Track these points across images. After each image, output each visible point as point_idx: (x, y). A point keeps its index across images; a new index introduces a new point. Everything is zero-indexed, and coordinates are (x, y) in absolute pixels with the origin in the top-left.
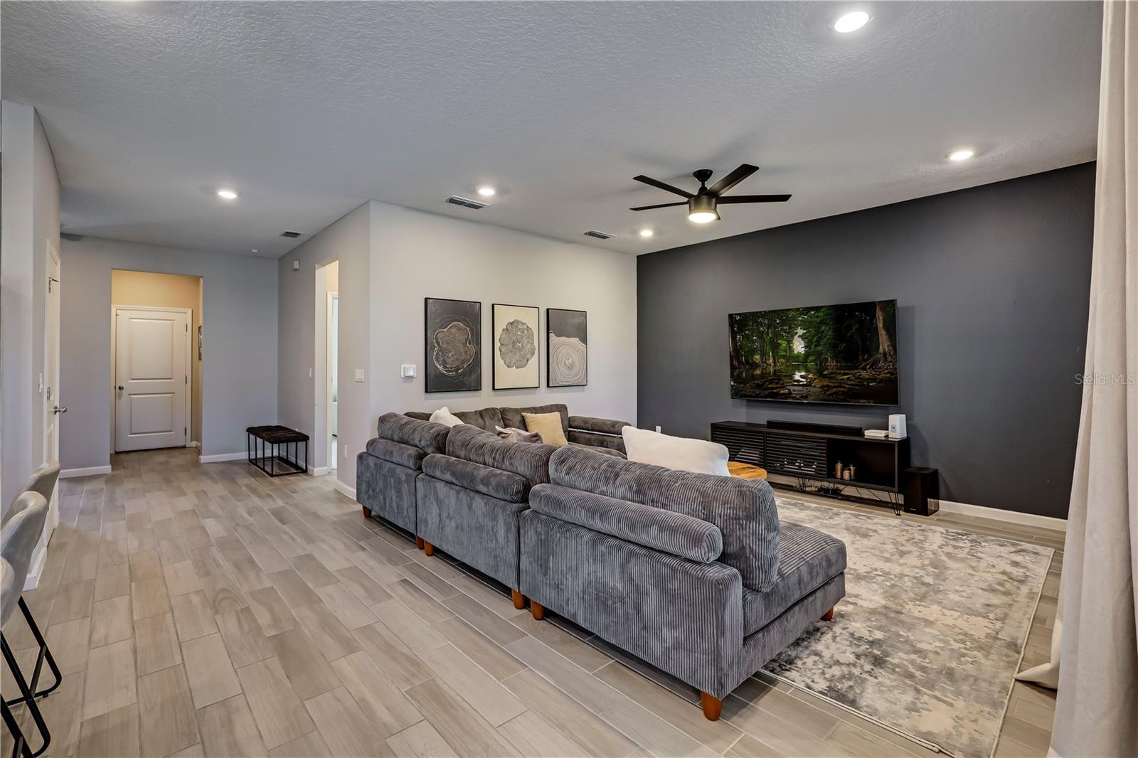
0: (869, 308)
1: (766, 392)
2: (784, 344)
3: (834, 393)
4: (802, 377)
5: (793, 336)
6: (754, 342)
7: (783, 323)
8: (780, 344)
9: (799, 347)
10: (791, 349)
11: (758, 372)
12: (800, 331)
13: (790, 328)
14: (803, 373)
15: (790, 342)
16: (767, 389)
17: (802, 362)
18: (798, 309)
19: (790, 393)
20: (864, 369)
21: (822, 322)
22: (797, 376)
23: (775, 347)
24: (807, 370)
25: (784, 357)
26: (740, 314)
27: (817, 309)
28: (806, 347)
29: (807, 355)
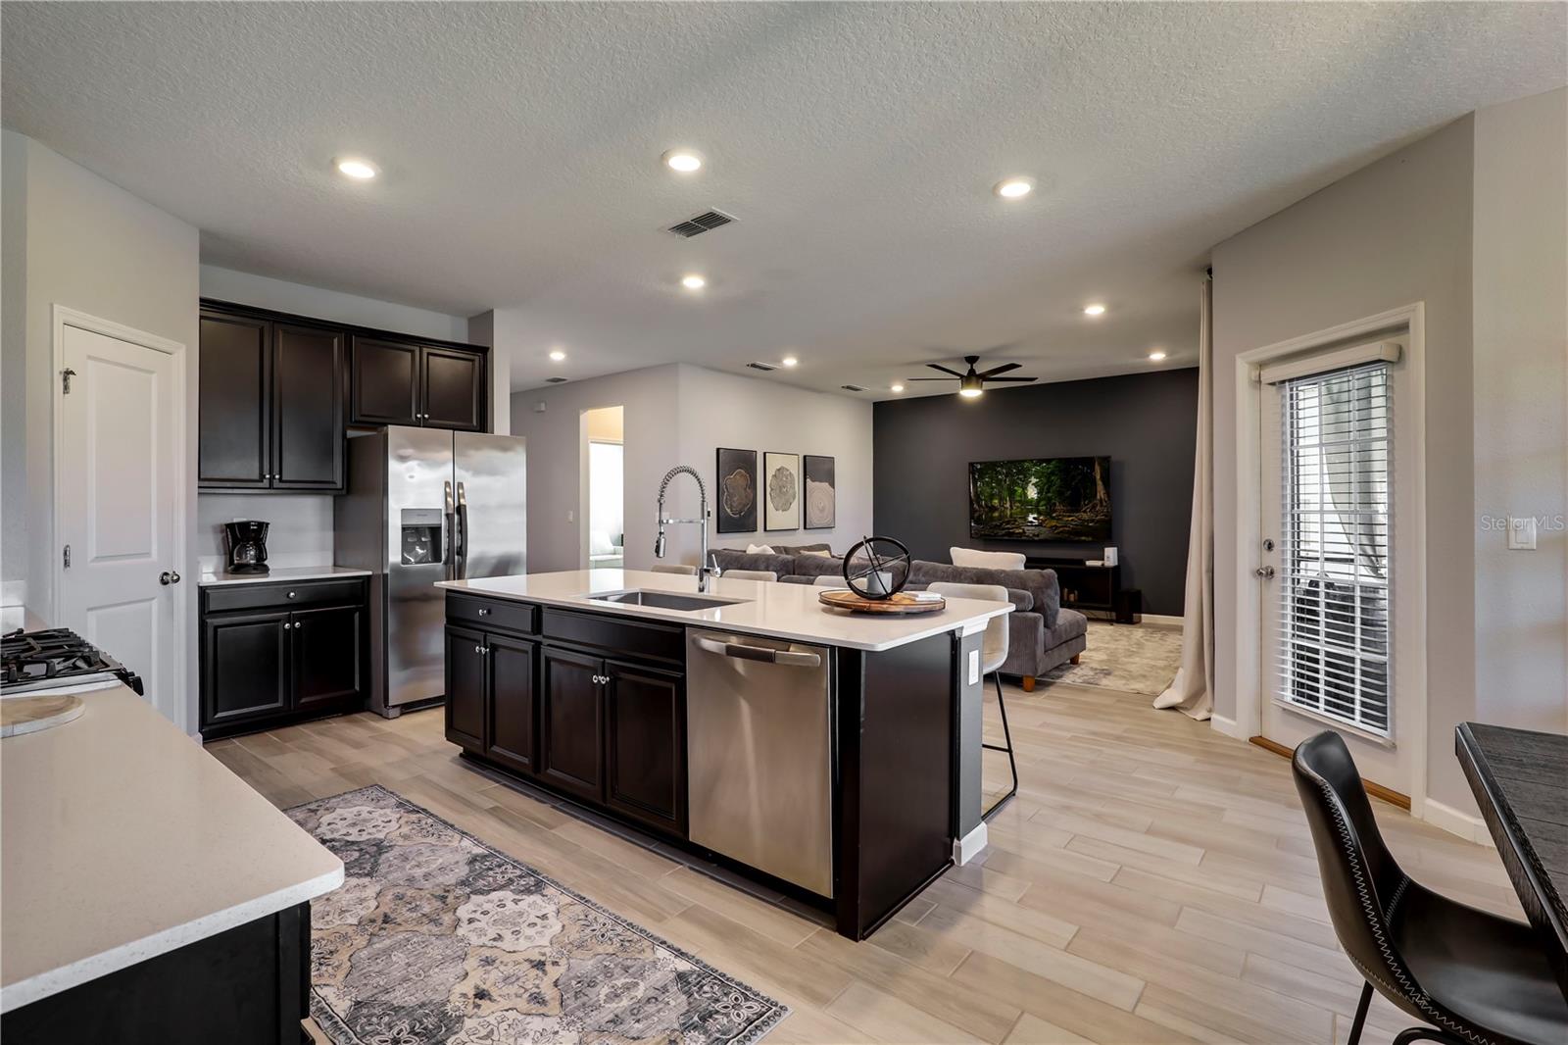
0: (1089, 462)
1: (1004, 532)
2: (1020, 490)
3: (1061, 532)
4: (1034, 518)
5: (1027, 484)
6: (993, 488)
7: (1019, 472)
8: (1016, 491)
9: (1032, 493)
10: (1026, 495)
11: (996, 514)
12: (1034, 480)
13: (1025, 477)
14: (1035, 516)
15: (1024, 489)
16: (1003, 529)
17: (1035, 506)
18: (1032, 461)
19: (1024, 532)
20: (1085, 512)
21: (1052, 473)
22: (1031, 518)
23: (1012, 493)
24: (1040, 513)
25: (1019, 501)
26: (980, 463)
27: (1048, 461)
28: (1038, 493)
29: (1039, 500)
